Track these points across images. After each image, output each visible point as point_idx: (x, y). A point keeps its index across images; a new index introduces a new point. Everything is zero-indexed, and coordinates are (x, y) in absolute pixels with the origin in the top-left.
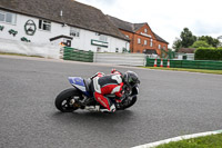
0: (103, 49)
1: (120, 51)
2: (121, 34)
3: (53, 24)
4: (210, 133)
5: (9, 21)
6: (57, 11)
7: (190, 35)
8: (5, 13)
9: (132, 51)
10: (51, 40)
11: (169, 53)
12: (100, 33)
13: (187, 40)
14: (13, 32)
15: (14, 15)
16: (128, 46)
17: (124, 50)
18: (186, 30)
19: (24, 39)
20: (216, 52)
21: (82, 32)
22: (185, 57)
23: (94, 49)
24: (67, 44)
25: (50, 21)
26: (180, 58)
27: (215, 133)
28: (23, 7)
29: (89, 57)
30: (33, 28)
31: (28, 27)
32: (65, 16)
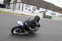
0: (54, 15)
1: (59, 16)
2: (60, 11)
5: (29, 7)
6: (42, 4)
8: (28, 5)
10: (40, 12)
12: (54, 11)
14: (30, 10)
15: (30, 5)
17: (61, 16)
19: (32, 12)
21: (49, 10)
23: (52, 15)
24: (44, 14)
25: (40, 7)
28: (32, 3)
29: (50, 17)
30: (35, 9)
31: (34, 9)
32: (44, 6)
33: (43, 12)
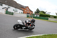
0: (16, 12)
1: (21, 13)
2: (21, 8)
3: (3, 4)
4: (40, 35)
6: (5, 1)
7: (39, 10)
9: (24, 13)
10: (3, 8)
11: (33, 14)
12: (16, 8)
13: (38, 11)
16: (23, 12)
17: (22, 13)
18: (38, 9)
20: (45, 15)
21: (11, 7)
22: (37, 16)
23: (14, 12)
24: (7, 10)
25: (3, 3)
26: (36, 16)
27: (41, 35)
29: (12, 14)
32: (7, 2)
33: (5, 9)
